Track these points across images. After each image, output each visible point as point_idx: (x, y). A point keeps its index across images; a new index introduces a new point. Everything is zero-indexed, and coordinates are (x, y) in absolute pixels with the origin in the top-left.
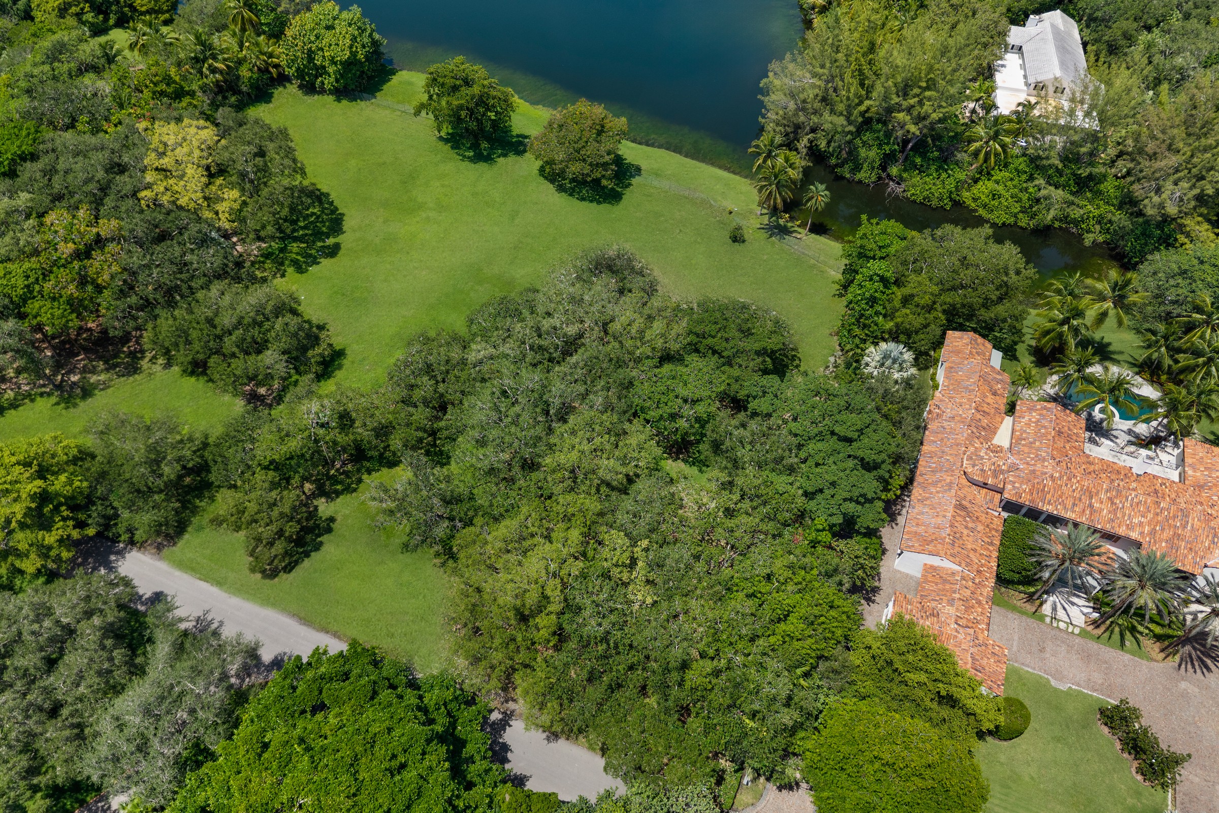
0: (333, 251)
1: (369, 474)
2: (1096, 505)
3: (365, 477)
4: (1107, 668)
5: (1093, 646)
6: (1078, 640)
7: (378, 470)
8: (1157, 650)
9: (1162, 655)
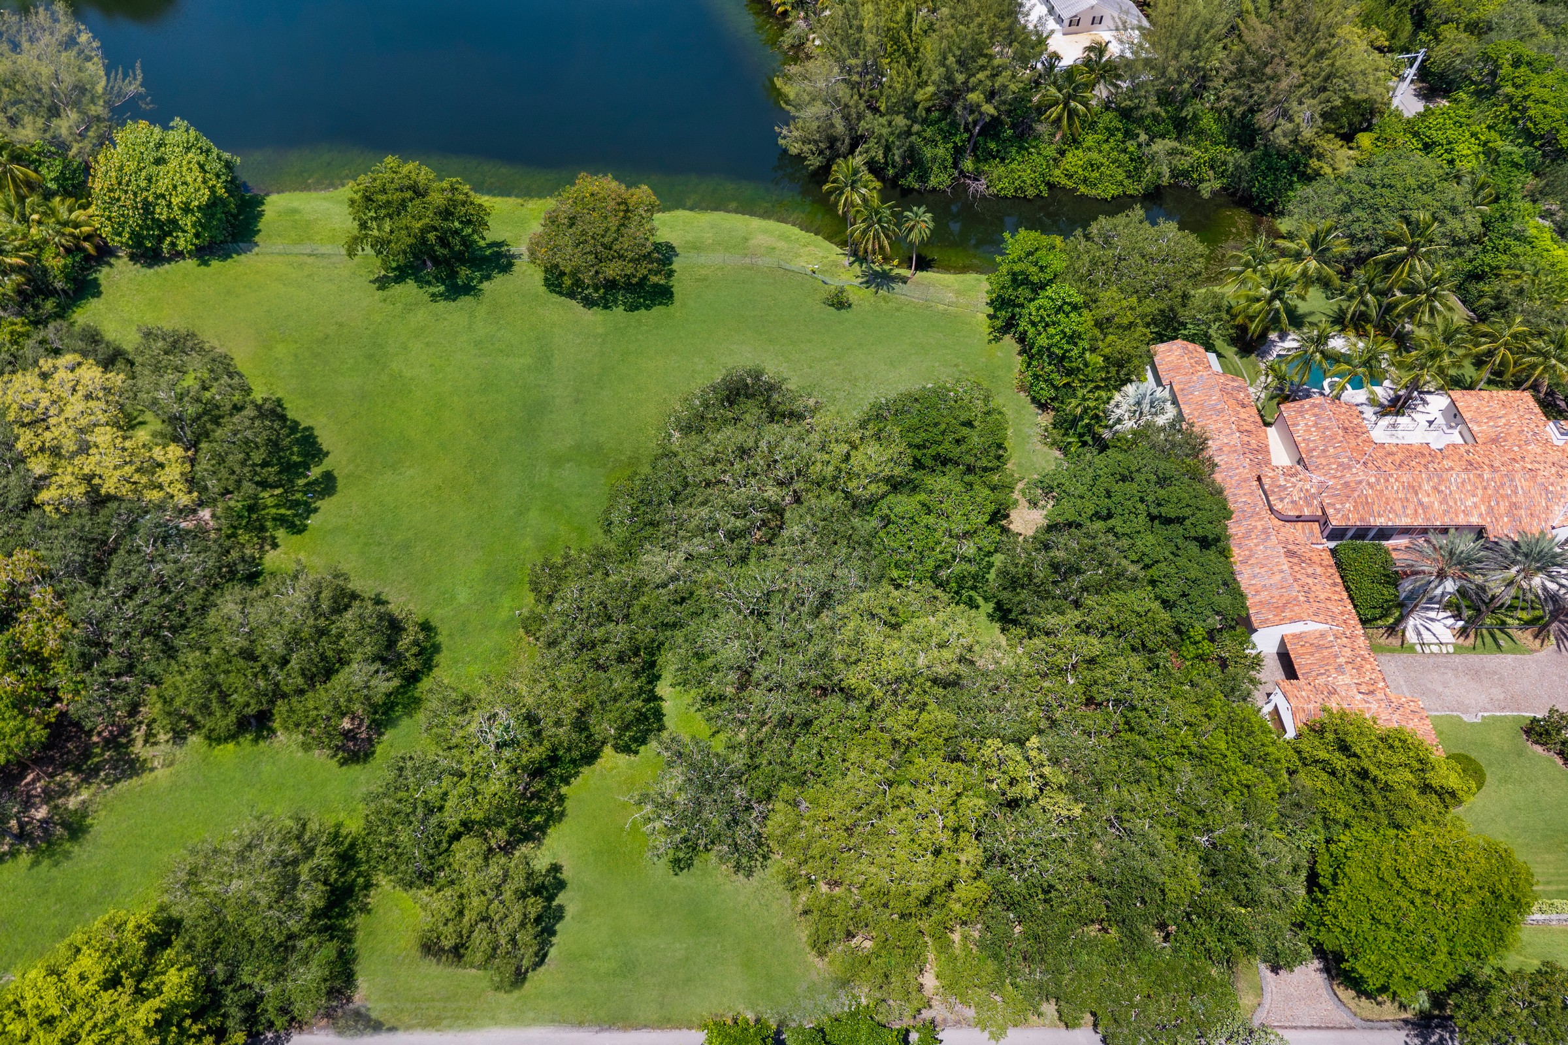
0: (328, 484)
1: (568, 783)
2: (1425, 500)
3: (564, 790)
4: (1499, 679)
5: (1474, 659)
6: (1458, 659)
7: (577, 774)
8: (1531, 638)
9: (1538, 642)
